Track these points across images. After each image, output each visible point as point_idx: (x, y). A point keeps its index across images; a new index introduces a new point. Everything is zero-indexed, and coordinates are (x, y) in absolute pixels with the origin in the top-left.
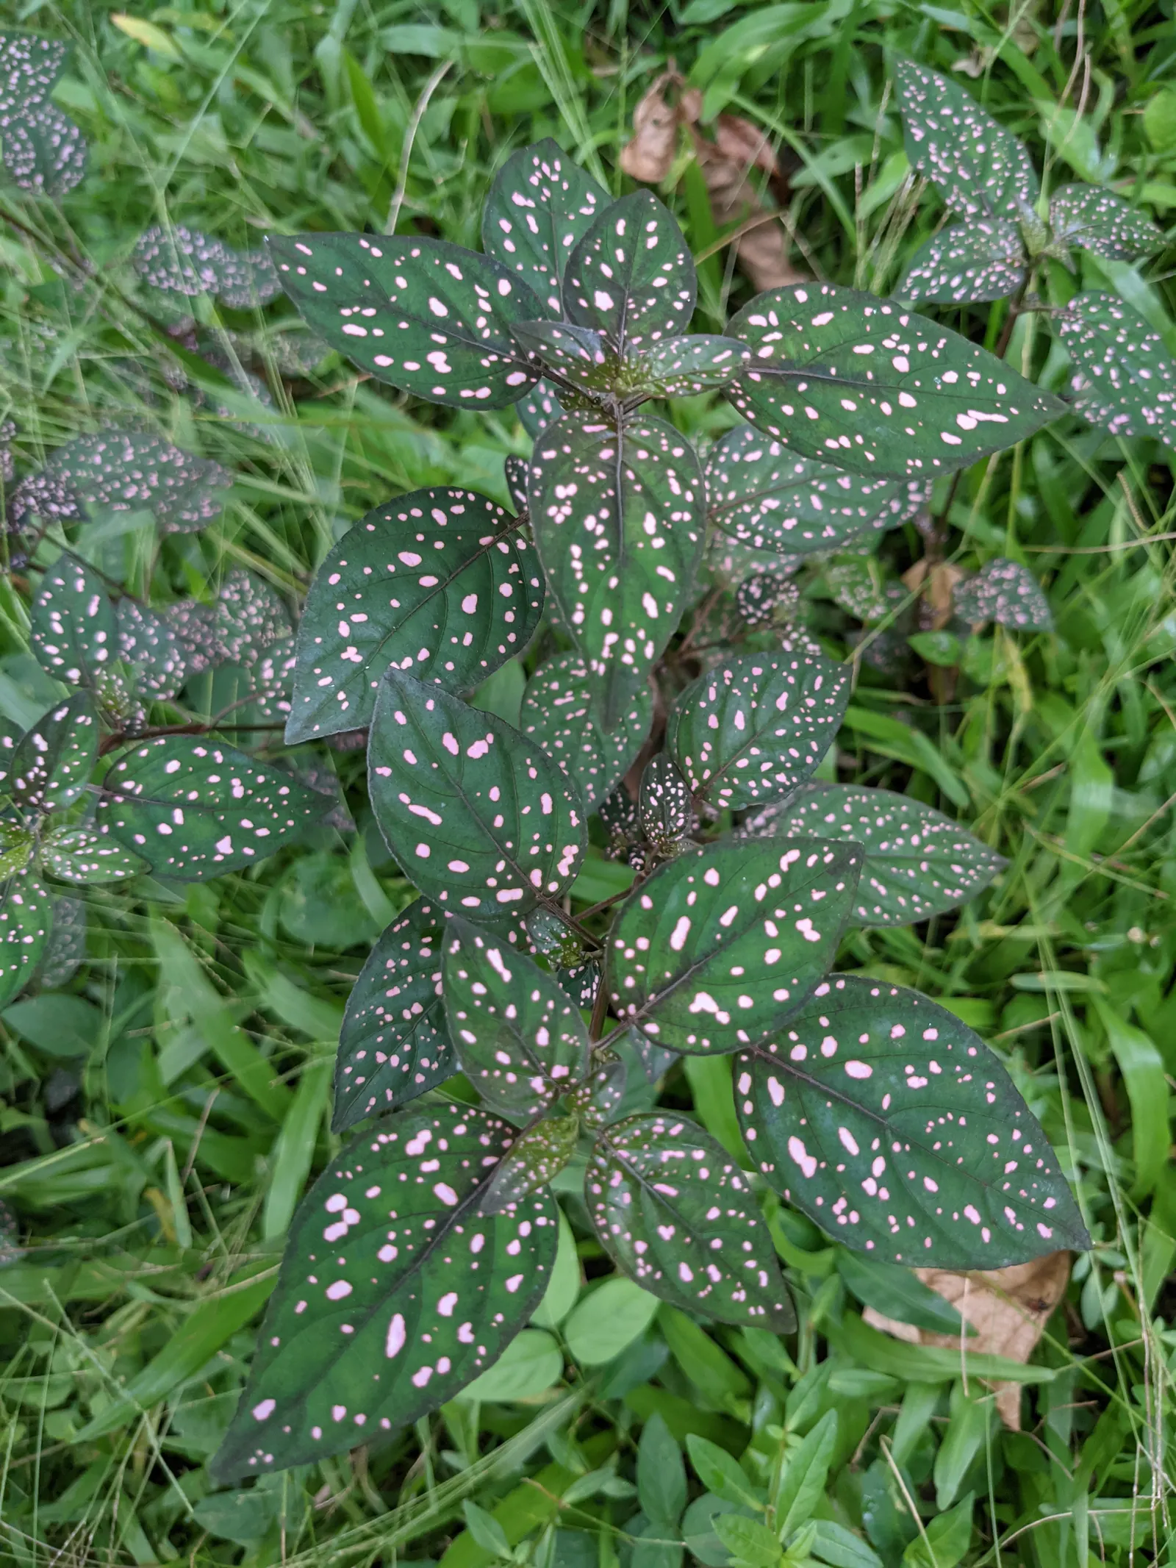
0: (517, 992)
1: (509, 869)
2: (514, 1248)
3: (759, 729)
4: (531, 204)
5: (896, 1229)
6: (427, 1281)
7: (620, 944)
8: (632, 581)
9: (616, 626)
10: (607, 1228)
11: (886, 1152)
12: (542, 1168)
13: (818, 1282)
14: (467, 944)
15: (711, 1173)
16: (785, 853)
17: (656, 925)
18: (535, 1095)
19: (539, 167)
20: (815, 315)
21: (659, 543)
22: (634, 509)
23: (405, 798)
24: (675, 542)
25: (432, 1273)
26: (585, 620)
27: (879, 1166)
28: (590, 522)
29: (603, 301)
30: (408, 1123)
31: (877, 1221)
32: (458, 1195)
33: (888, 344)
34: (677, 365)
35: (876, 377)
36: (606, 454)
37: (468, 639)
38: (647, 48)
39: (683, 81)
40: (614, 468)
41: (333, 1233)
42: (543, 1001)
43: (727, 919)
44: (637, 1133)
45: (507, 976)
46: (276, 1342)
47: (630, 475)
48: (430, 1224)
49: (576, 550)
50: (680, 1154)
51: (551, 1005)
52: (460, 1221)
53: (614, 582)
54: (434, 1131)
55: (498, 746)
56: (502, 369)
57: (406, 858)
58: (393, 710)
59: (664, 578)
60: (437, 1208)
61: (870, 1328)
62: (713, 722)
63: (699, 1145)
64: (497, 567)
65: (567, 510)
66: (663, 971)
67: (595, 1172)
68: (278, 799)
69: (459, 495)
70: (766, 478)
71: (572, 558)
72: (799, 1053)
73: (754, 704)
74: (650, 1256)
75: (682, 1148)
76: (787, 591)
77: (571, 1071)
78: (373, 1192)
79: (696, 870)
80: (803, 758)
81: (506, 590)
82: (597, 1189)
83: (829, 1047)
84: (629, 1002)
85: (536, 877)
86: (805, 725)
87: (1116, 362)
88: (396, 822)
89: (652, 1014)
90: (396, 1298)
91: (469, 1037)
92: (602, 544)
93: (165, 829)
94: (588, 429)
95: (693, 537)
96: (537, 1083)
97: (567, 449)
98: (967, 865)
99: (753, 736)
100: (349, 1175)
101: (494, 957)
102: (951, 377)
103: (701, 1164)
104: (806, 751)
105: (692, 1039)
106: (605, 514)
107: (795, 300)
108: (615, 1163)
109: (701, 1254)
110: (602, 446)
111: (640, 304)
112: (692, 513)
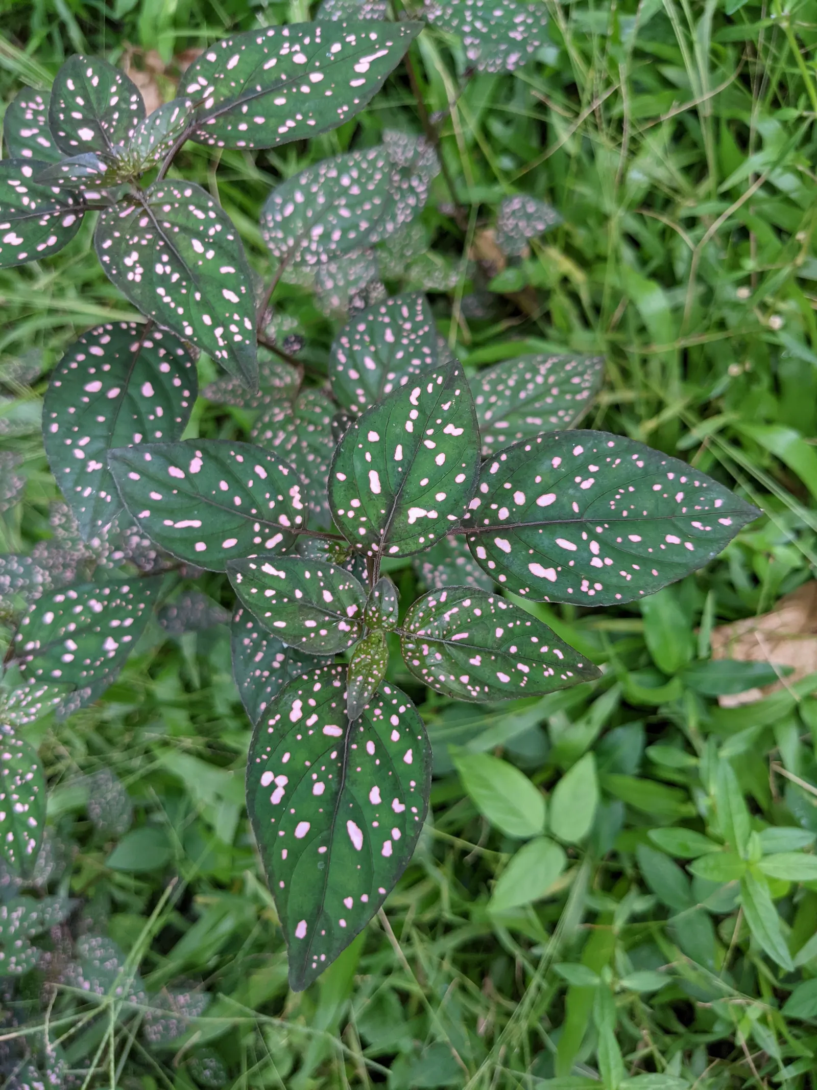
0: (295, 580)
1: (263, 526)
2: (395, 736)
3: (385, 361)
4: (35, 131)
5: (629, 577)
6: (354, 790)
7: (341, 512)
8: (209, 288)
9: (217, 323)
10: (437, 681)
11: (593, 536)
12: (375, 672)
13: (680, 702)
14: (245, 572)
15: (481, 609)
16: (410, 394)
17: (357, 486)
18: (346, 634)
19: (28, 107)
20: (227, 62)
21: (211, 254)
22: (182, 244)
23: (168, 523)
24: (220, 247)
25: (354, 783)
26: (194, 330)
27: (595, 547)
28: (159, 269)
29: (86, 134)
30: (282, 703)
31: (614, 580)
32: (340, 727)
33: (284, 51)
34: (152, 139)
35: (289, 76)
36: (144, 222)
37: (160, 411)
38: (109, 47)
39: (140, 50)
40: (155, 228)
41: (276, 797)
42: (314, 575)
43: (399, 456)
44: (421, 614)
45: (282, 575)
46: (282, 884)
47: (167, 225)
48: (334, 755)
49: (161, 291)
50: (455, 610)
51: (320, 574)
52: (353, 741)
53: (198, 296)
54: (301, 698)
55: (207, 456)
56: (56, 222)
57: (191, 557)
58: (126, 474)
59: (228, 273)
60: (332, 742)
61: (730, 711)
62: (353, 374)
63: (463, 598)
64: (151, 359)
65: (139, 270)
66: (379, 511)
67: (410, 654)
68: (124, 597)
69: (101, 330)
70: (305, 219)
71: (161, 297)
72: (504, 514)
73: (373, 349)
74: (474, 681)
75: (455, 606)
76: (374, 289)
77: (358, 606)
78: (286, 758)
79: (360, 439)
80: (423, 362)
81: (165, 368)
82: (416, 663)
83: (520, 498)
84: (370, 544)
85: (284, 520)
86: (412, 342)
87: (475, 17)
88: (172, 540)
89: (389, 542)
90: (341, 812)
91: (280, 624)
92: (175, 277)
93: (68, 658)
94: (123, 215)
95: (231, 237)
96: (343, 626)
97: (117, 234)
98: (581, 374)
99: (385, 367)
100: (265, 757)
101: (268, 568)
102: (336, 48)
103: (472, 607)
104: (423, 356)
105: (422, 540)
106: (165, 258)
107: (209, 62)
108: (419, 642)
109: (507, 661)
110: (137, 221)
111: (110, 122)
112: (221, 224)
